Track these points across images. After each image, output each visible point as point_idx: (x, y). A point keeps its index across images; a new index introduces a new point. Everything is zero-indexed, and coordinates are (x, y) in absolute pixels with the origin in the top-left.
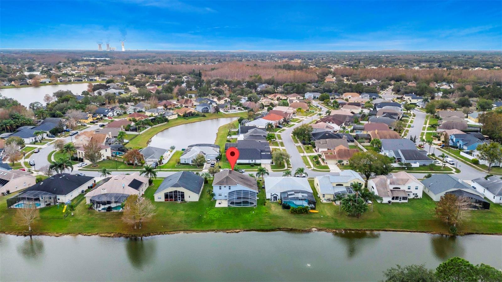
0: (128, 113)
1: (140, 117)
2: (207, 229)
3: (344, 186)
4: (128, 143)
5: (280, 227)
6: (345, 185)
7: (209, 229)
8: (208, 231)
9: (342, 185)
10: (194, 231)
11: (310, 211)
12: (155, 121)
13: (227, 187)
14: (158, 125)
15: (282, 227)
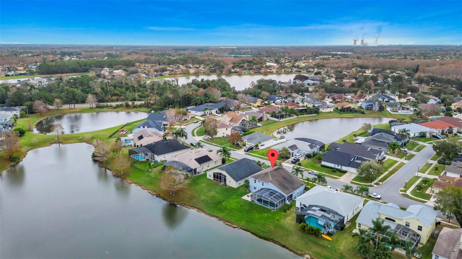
0: (295, 102)
1: (293, 107)
2: (215, 215)
3: (396, 222)
4: (260, 126)
5: (274, 239)
6: (398, 222)
7: (216, 215)
8: (214, 216)
9: (394, 221)
10: (204, 212)
11: (323, 236)
12: (305, 111)
13: (261, 183)
14: (305, 116)
15: (276, 240)
